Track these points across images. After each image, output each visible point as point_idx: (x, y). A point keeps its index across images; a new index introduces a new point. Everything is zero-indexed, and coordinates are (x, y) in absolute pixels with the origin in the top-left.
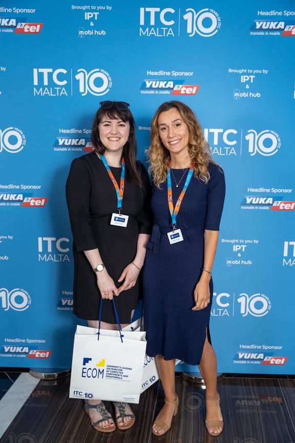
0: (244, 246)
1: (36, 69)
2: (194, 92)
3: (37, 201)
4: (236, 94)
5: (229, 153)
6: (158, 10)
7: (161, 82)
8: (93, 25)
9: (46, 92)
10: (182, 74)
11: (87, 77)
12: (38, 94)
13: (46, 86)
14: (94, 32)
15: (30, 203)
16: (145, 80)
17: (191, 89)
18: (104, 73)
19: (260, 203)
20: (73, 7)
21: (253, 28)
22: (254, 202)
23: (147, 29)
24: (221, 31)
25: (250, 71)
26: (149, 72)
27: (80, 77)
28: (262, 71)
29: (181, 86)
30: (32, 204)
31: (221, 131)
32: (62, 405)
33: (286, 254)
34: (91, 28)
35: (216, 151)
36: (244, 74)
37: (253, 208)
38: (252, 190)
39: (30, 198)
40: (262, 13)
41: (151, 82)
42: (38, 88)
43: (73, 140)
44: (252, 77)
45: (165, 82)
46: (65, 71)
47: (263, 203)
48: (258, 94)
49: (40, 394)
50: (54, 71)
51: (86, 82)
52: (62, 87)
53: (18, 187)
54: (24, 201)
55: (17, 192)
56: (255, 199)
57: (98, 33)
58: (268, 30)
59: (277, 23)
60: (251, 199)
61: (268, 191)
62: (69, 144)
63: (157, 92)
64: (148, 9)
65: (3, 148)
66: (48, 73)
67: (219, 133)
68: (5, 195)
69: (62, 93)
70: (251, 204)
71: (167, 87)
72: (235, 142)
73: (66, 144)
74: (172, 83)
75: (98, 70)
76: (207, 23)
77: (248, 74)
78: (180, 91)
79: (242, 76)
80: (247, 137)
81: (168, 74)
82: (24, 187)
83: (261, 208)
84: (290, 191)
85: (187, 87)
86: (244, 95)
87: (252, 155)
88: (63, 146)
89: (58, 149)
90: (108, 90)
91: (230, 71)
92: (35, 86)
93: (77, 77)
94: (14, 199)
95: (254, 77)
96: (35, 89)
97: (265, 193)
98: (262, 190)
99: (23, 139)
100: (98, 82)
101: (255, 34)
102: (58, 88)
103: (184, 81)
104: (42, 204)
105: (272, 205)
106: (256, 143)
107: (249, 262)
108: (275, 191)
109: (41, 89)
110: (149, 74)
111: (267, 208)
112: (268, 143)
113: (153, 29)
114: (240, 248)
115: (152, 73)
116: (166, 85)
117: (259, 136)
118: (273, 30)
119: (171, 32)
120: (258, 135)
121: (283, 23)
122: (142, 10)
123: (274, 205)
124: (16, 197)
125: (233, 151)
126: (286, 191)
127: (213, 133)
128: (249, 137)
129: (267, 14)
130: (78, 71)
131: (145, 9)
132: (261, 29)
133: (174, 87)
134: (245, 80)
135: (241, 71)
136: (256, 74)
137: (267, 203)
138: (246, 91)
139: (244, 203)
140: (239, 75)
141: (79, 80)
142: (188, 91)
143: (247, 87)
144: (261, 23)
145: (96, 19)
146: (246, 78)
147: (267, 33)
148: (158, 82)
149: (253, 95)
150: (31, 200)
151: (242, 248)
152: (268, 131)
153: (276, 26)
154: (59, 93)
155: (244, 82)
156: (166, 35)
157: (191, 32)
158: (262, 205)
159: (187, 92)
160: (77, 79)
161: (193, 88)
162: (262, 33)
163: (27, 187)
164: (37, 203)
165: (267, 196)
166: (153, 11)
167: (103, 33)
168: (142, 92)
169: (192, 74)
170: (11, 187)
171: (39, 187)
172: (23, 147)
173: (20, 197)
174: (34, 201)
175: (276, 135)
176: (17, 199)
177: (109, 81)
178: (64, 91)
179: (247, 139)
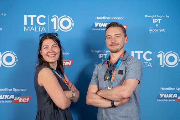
1: (26, 15)
4: (150, 30)
5: (147, 66)
9: (32, 29)
10: (117, 18)
11: (58, 20)
12: (27, 30)
13: (32, 26)
15: (19, 100)
16: (94, 22)
18: (69, 18)
19: (169, 97)
22: (165, 97)
25: (159, 16)
26: (97, 17)
27: (54, 20)
28: (166, 16)
30: (20, 101)
31: (142, 52)
36: (154, 18)
37: (164, 100)
38: (163, 89)
39: (19, 97)
41: (98, 24)
42: (27, 26)
44: (160, 20)
45: (107, 23)
46: (44, 17)
47: (171, 97)
48: (164, 30)
50: (37, 16)
51: (58, 23)
52: (42, 26)
53: (11, 90)
54: (15, 99)
55: (10, 93)
56: (165, 95)
60: (163, 94)
61: (174, 89)
63: (102, 29)
65: (2, 64)
66: (34, 17)
67: (140, 54)
69: (42, 30)
70: (163, 98)
72: (151, 59)
75: (65, 16)
77: (158, 18)
79: (154, 19)
80: (158, 56)
82: (15, 90)
83: (169, 100)
86: (155, 30)
87: (162, 67)
90: (72, 28)
91: (146, 16)
93: (52, 20)
95: (161, 19)
96: (25, 27)
97: (172, 91)
98: (169, 89)
99: (16, 58)
100: (65, 24)
102: (40, 27)
104: (27, 101)
106: (164, 59)
108: (178, 89)
109: (29, 27)
110: (97, 19)
111: (174, 100)
112: (171, 59)
115: (98, 18)
120: (165, 54)
123: (178, 98)
124: (9, 97)
125: (150, 65)
127: (137, 54)
128: (160, 56)
130: (53, 16)
134: (155, 22)
135: (152, 17)
137: (174, 97)
138: (156, 28)
139: (159, 97)
140: (152, 19)
141: (53, 22)
143: (157, 25)
146: (156, 20)
148: (102, 24)
149: (161, 31)
150: (20, 98)
152: (171, 52)
154: (41, 30)
155: (155, 23)
158: (170, 98)
160: (52, 21)
163: (17, 90)
164: (24, 100)
165: (173, 92)
168: (93, 29)
169: (123, 18)
170: (6, 90)
171: (26, 90)
172: (15, 64)
173: (12, 97)
174: (22, 99)
175: (177, 54)
176: (10, 98)
177: (72, 23)
178: (43, 29)
179: (158, 57)
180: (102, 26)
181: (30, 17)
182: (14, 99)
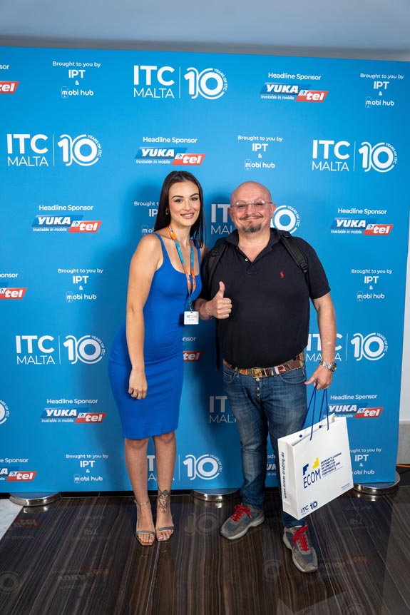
1: (11, 135)
2: (198, 162)
3: (14, 292)
4: (247, 165)
6: (155, 68)
7: (160, 150)
8: (78, 84)
9: (23, 161)
10: (184, 140)
11: (72, 144)
12: (13, 164)
13: (23, 155)
14: (80, 93)
15: (5, 294)
16: (141, 148)
17: (195, 158)
18: (92, 140)
20: (55, 63)
21: (264, 91)
23: (143, 90)
24: (228, 93)
25: (263, 139)
26: (145, 138)
27: (63, 144)
28: (276, 139)
29: (183, 155)
30: (7, 296)
32: (49, 535)
34: (76, 88)
35: (225, 230)
36: (255, 142)
39: (4, 289)
40: (274, 76)
41: (148, 150)
42: (13, 157)
43: (56, 218)
44: (265, 145)
45: (165, 150)
46: (45, 138)
48: (272, 164)
49: (23, 524)
50: (32, 137)
51: (71, 150)
52: (42, 155)
57: (85, 93)
58: (281, 93)
59: (289, 86)
62: (51, 223)
63: (155, 162)
64: (143, 67)
66: (25, 139)
69: (41, 163)
71: (167, 155)
73: (47, 223)
74: (172, 151)
75: (85, 136)
76: (212, 84)
77: (261, 142)
78: (183, 160)
79: (253, 144)
81: (168, 140)
85: (190, 156)
86: (256, 165)
88: (44, 225)
89: (38, 230)
91: (240, 137)
92: (10, 155)
93: (60, 144)
95: (267, 145)
96: (9, 158)
101: (266, 97)
102: (36, 157)
103: (186, 148)
104: (20, 296)
110: (145, 141)
113: (149, 89)
115: (149, 140)
116: (165, 153)
118: (285, 94)
119: (170, 93)
121: (297, 87)
122: (136, 68)
127: (222, 209)
129: (279, 76)
130: (62, 137)
131: (139, 68)
132: (272, 93)
133: (175, 156)
134: (257, 148)
135: (252, 139)
136: (269, 142)
138: (259, 161)
140: (250, 143)
141: (62, 147)
142: (192, 160)
143: (260, 156)
144: (273, 86)
145: (82, 77)
146: (258, 146)
147: (279, 97)
148: (156, 150)
149: (267, 166)
150: (6, 291)
152: (285, 206)
153: (289, 90)
154: (39, 163)
155: (256, 150)
156: (164, 96)
157: (193, 93)
159: (191, 162)
160: (60, 146)
161: (197, 157)
162: (274, 97)
163: (1, 276)
164: (14, 294)
166: (149, 69)
167: (90, 93)
168: (138, 161)
169: (195, 141)
171: (16, 275)
174: (10, 292)
177: (98, 149)
178: (44, 161)
180: (155, 155)
181: (19, 139)
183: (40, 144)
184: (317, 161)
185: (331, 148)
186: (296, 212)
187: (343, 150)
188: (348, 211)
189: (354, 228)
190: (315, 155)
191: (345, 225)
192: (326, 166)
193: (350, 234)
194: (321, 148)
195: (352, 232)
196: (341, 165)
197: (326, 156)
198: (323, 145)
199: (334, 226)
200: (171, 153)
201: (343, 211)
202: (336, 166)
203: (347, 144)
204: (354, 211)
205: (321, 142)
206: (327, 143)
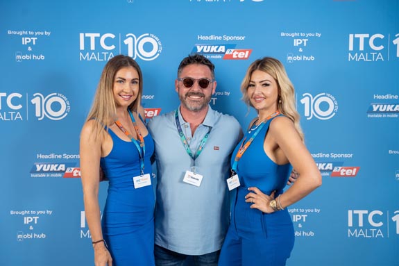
0: (304, 216)
1: (83, 34)
2: (246, 56)
4: (290, 58)
9: (93, 56)
10: (233, 38)
11: (136, 42)
12: (84, 58)
13: (93, 51)
15: (73, 173)
16: (196, 44)
17: (243, 53)
18: (154, 38)
25: (304, 35)
26: (200, 36)
27: (128, 41)
28: (315, 34)
29: (232, 50)
30: (75, 175)
33: (350, 224)
36: (296, 37)
39: (73, 169)
42: (84, 53)
44: (305, 40)
45: (217, 47)
46: (113, 36)
47: (323, 169)
48: (312, 57)
50: (101, 36)
51: (135, 47)
52: (110, 51)
53: (60, 156)
54: (67, 172)
55: (58, 162)
61: (327, 156)
65: (45, 115)
66: (95, 37)
68: (45, 165)
69: (109, 58)
71: (219, 51)
74: (223, 47)
75: (148, 34)
77: (302, 38)
78: (232, 55)
79: (295, 40)
80: (303, 101)
81: (220, 38)
82: (67, 157)
84: (351, 156)
85: (239, 52)
86: (298, 58)
87: (308, 119)
90: (158, 54)
91: (283, 34)
92: (82, 51)
93: (126, 42)
94: (55, 170)
95: (307, 40)
96: (81, 54)
97: (324, 158)
98: (320, 155)
99: (67, 105)
102: (105, 53)
105: (332, 171)
106: (312, 106)
107: (312, 234)
108: (334, 156)
109: (88, 53)
110: (200, 39)
111: (327, 174)
112: (324, 106)
114: (300, 218)
115: (202, 38)
116: (217, 49)
117: (315, 98)
120: (313, 98)
123: (334, 171)
124: (57, 168)
126: (346, 156)
128: (305, 101)
130: (127, 35)
133: (226, 51)
134: (298, 43)
135: (293, 35)
136: (309, 38)
137: (326, 169)
138: (300, 54)
140: (292, 39)
141: (128, 44)
143: (301, 50)
146: (299, 42)
148: (209, 47)
149: (307, 58)
151: (302, 217)
152: (324, 94)
155: (297, 45)
158: (322, 171)
159: (240, 56)
160: (126, 43)
161: (245, 52)
163: (70, 156)
165: (326, 161)
169: (243, 38)
170: (52, 156)
172: (66, 114)
173: (62, 167)
174: (78, 171)
175: (333, 98)
176: (59, 169)
177: (159, 46)
179: (303, 103)
180: (208, 51)
181: (90, 38)
182: (64, 172)
183: (108, 42)
184: (353, 54)
185: (366, 40)
186: (334, 99)
187: (377, 42)
188: (383, 97)
189: (390, 112)
190: (351, 48)
191: (381, 110)
192: (362, 57)
193: (386, 118)
194: (357, 41)
195: (388, 116)
196: (376, 56)
197: (362, 48)
198: (359, 38)
199: (371, 111)
200: (222, 49)
201: (379, 97)
202: (370, 57)
203: (382, 36)
204: (389, 97)
205: (357, 36)
206: (362, 37)
